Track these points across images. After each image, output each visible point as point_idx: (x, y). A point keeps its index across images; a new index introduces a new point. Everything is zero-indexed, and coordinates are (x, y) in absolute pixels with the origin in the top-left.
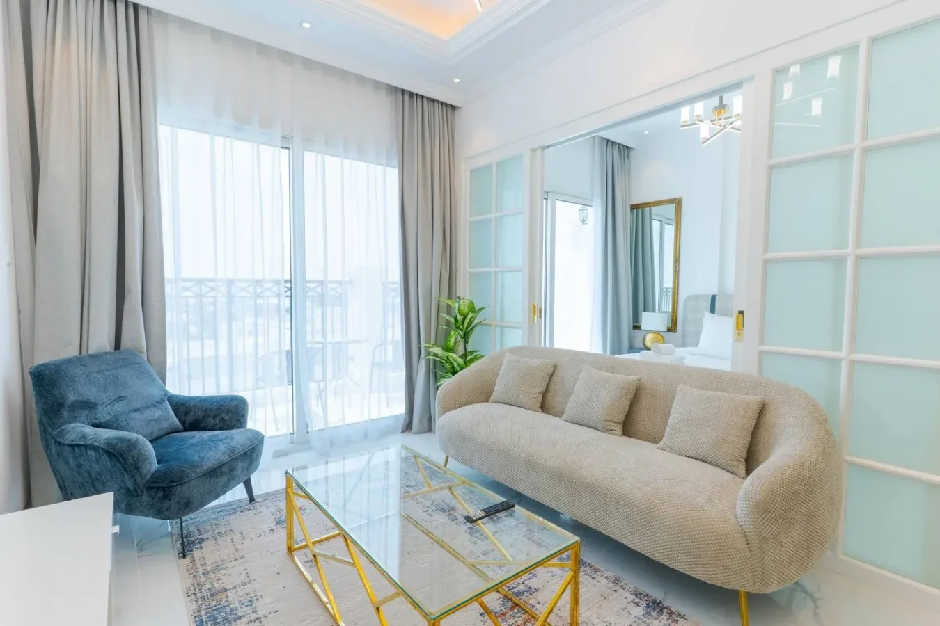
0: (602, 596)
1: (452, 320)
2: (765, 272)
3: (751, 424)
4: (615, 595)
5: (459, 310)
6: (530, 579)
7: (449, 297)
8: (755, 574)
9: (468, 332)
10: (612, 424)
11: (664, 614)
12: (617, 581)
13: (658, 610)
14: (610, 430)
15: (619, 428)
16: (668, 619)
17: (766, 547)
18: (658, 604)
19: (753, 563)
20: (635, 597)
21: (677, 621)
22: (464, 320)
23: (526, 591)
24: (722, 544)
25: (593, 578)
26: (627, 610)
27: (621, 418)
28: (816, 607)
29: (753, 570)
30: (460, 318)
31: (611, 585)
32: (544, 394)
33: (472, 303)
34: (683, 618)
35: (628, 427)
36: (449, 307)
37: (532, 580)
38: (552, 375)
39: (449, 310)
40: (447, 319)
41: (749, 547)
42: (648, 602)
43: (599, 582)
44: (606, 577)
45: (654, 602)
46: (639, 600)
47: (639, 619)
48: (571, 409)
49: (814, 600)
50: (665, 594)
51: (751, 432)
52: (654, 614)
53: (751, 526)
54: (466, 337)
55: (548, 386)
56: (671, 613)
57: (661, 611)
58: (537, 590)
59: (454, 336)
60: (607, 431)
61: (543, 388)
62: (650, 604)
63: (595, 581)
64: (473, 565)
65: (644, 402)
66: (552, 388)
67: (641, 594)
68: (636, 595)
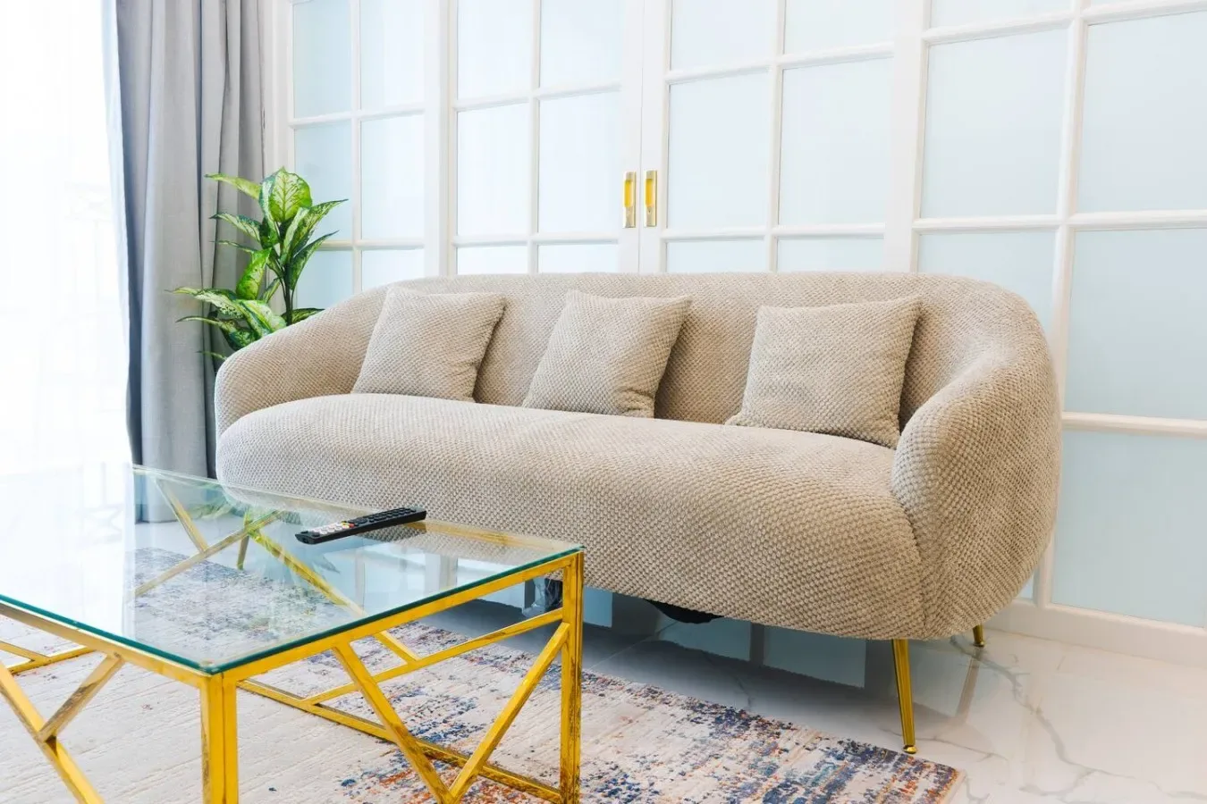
0: (624, 719)
1: (254, 232)
2: (927, 66)
3: (904, 348)
4: (651, 713)
5: (271, 206)
6: (461, 713)
7: (245, 172)
8: (927, 597)
9: (295, 261)
10: (633, 395)
11: (752, 728)
12: (652, 693)
13: (738, 724)
14: (629, 409)
15: (647, 404)
16: (759, 734)
17: (949, 539)
18: (739, 716)
19: (925, 574)
20: (690, 712)
21: (778, 734)
22: (284, 229)
23: (452, 733)
24: (870, 544)
25: (602, 695)
26: (678, 732)
27: (651, 382)
28: (1015, 683)
29: (924, 591)
30: (274, 226)
31: (641, 700)
32: (481, 367)
33: (305, 185)
34: (788, 728)
35: (665, 402)
36: (244, 198)
37: (466, 714)
38: (497, 326)
39: (245, 205)
40: (238, 229)
41: (917, 545)
42: (718, 716)
43: (613, 699)
44: (629, 690)
45: (730, 713)
46: (700, 715)
47: (702, 742)
48: (542, 378)
49: (1012, 677)
50: (750, 702)
51: (904, 363)
52: (732, 730)
53: (923, 499)
54: (288, 274)
55: (489, 347)
56: (764, 725)
57: (746, 724)
58: (477, 729)
59: (260, 271)
60: (624, 410)
61: (477, 353)
62: (723, 718)
63: (607, 700)
64: (318, 705)
65: (699, 351)
66: (497, 354)
67: (702, 706)
68: (693, 708)
